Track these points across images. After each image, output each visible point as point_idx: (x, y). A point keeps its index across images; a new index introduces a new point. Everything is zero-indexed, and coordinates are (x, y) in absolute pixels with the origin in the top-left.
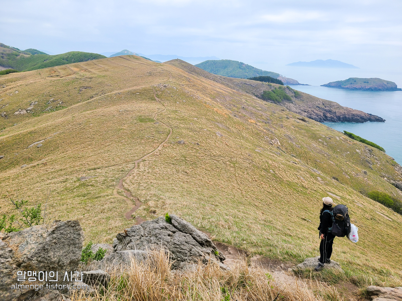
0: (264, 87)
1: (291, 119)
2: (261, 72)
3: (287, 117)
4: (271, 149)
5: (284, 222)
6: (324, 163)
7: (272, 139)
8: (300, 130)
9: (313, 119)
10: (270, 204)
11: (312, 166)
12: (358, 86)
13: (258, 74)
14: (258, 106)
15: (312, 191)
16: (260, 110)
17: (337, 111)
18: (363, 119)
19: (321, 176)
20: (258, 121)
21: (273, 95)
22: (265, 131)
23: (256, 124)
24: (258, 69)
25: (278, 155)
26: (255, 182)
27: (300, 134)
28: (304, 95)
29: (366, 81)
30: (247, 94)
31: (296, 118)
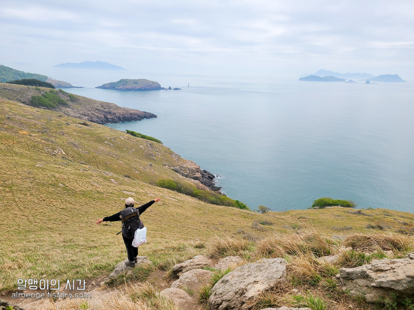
0: (32, 92)
1: (72, 124)
2: (24, 74)
3: (67, 123)
4: (55, 161)
5: (86, 235)
6: (114, 164)
7: (54, 150)
8: (84, 135)
9: (94, 122)
10: (66, 221)
11: (104, 169)
12: (129, 86)
13: (20, 76)
14: (28, 114)
15: (108, 194)
16: (32, 119)
17: (116, 112)
18: (140, 117)
19: (114, 177)
20: (32, 131)
21: (44, 100)
22: (43, 141)
23: (31, 135)
24: (18, 71)
25: (65, 166)
26: (43, 201)
27: (85, 138)
28: (80, 98)
29: (136, 82)
30: (11, 101)
31: (76, 123)
